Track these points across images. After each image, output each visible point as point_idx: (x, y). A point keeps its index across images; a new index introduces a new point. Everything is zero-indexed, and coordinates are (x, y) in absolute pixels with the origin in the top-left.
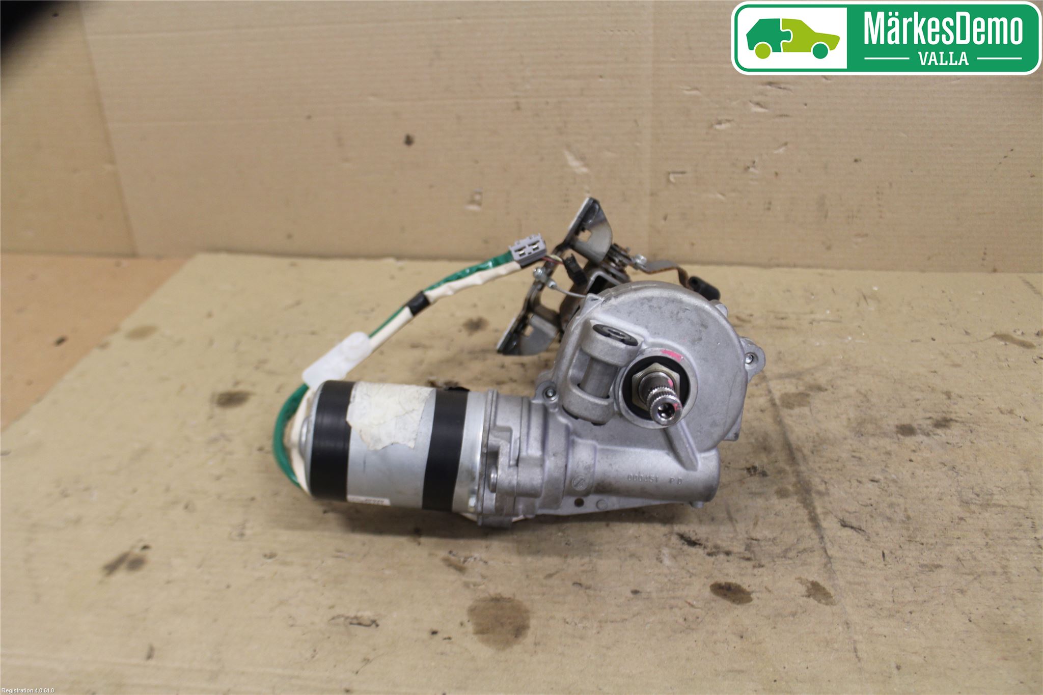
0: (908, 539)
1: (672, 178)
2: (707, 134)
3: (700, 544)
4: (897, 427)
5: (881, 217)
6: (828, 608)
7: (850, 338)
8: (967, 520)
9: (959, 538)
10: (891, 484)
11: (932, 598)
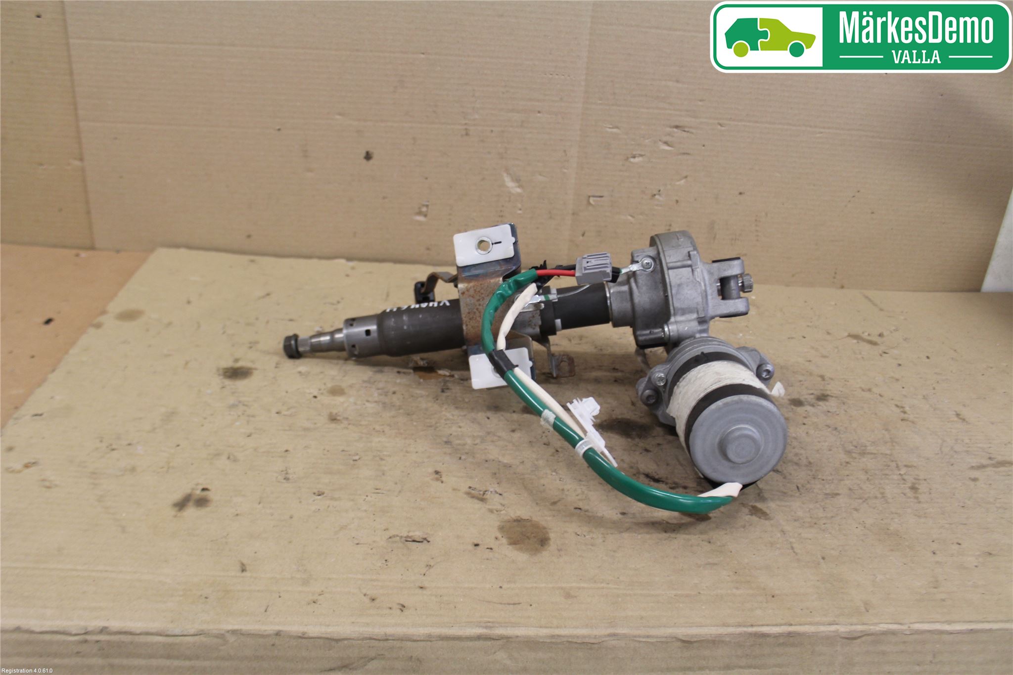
0: (813, 477)
1: (592, 200)
2: (623, 165)
3: (663, 481)
4: (789, 400)
5: (757, 240)
6: (767, 522)
7: (741, 335)
8: (852, 463)
9: (848, 476)
10: (793, 440)
11: (837, 514)
